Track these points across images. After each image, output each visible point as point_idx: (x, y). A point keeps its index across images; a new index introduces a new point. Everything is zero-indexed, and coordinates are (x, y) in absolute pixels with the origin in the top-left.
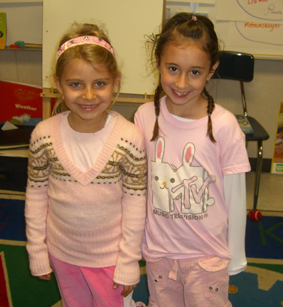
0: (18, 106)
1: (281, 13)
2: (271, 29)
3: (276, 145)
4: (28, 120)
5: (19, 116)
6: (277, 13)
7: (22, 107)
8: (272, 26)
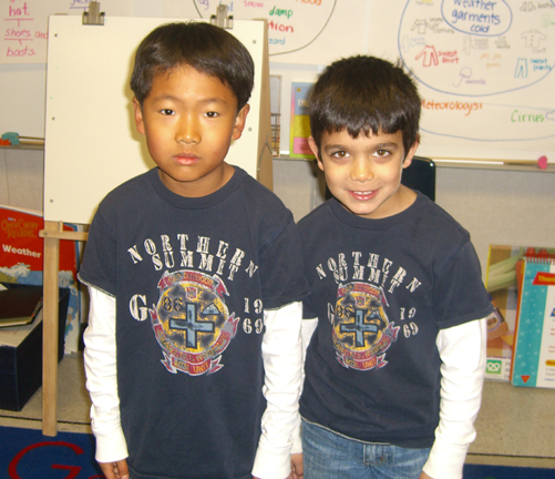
0: (7, 248)
1: (484, 82)
2: (467, 111)
4: (25, 275)
5: (9, 267)
6: (477, 82)
7: (14, 250)
8: (469, 107)
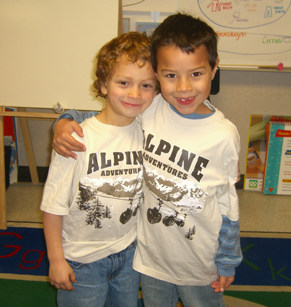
1: (247, 21)
2: (237, 37)
3: (248, 159)
6: (243, 20)
8: (238, 35)
